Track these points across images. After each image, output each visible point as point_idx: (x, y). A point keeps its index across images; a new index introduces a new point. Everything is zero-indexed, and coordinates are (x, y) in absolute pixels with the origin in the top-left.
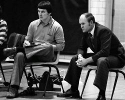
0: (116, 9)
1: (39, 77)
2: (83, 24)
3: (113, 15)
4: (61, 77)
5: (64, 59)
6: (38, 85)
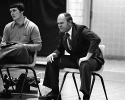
1: (16, 79)
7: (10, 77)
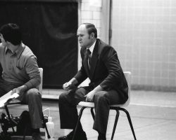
0: (113, 29)
1: (16, 118)
2: (82, 36)
3: (110, 37)
4: (45, 118)
5: (49, 94)
6: (15, 128)
7: (9, 116)
